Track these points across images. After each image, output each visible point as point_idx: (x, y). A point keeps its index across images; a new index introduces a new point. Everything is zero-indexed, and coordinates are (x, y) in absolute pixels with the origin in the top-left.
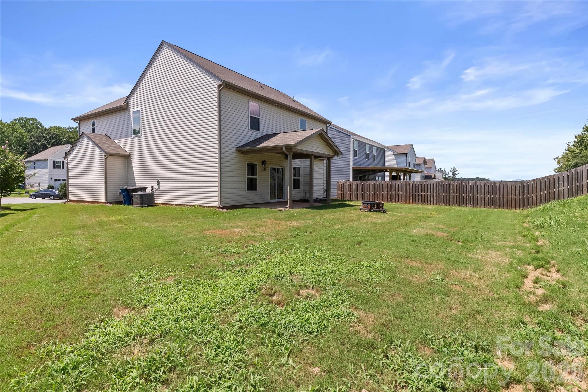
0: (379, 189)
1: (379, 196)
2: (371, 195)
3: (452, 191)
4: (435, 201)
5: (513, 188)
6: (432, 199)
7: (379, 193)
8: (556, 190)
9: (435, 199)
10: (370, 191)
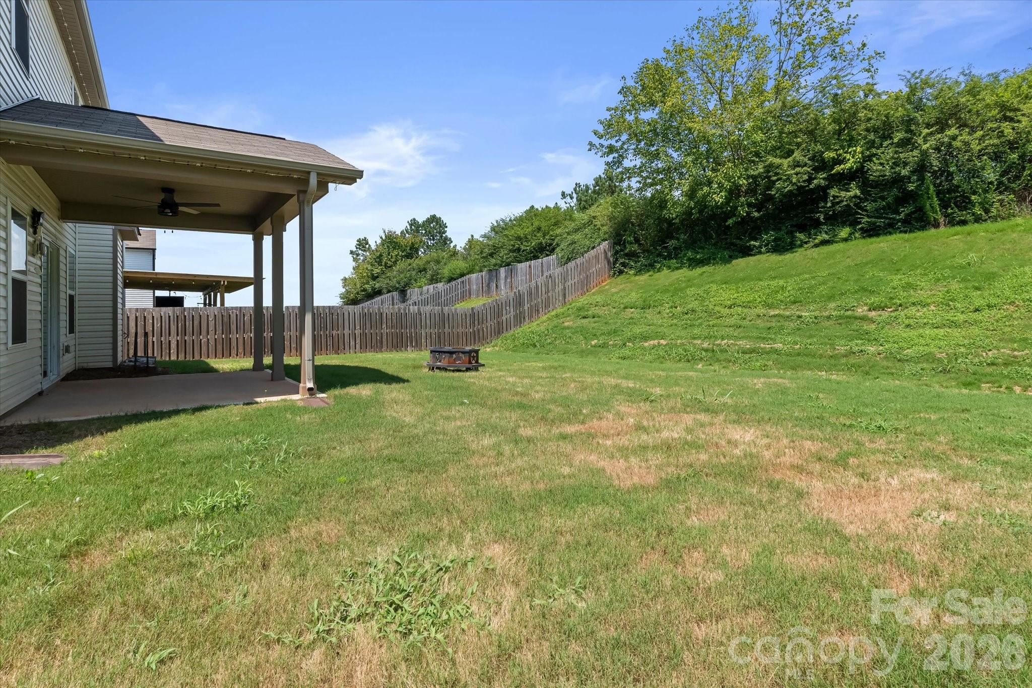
0: (233, 327)
1: (234, 344)
2: (212, 343)
3: (384, 326)
4: (358, 346)
5: (464, 317)
6: (352, 343)
7: (233, 336)
8: (504, 318)
9: (358, 341)
10: (210, 332)
